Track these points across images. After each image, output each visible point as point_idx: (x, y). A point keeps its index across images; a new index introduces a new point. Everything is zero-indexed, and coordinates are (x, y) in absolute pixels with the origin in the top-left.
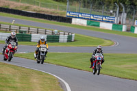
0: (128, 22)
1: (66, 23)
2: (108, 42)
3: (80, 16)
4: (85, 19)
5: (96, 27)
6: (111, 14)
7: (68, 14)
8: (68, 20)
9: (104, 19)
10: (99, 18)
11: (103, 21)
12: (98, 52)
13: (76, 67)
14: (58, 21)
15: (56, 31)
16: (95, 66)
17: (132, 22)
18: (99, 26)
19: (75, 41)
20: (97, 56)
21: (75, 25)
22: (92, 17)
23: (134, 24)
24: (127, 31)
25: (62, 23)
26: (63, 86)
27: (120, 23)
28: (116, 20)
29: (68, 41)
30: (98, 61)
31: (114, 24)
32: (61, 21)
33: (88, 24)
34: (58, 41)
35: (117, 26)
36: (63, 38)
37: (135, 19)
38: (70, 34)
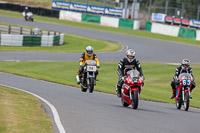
0: (142, 16)
1: (51, 19)
2: (113, 46)
3: (71, 7)
4: (78, 11)
5: (95, 24)
6: (117, 5)
7: (54, 5)
8: (54, 13)
9: (107, 12)
10: (100, 10)
11: (105, 15)
12: (184, 71)
13: (65, 82)
14: (39, 14)
15: (36, 30)
16: (180, 96)
17: (147, 16)
18: (98, 22)
19: (64, 44)
20: (183, 77)
21: (65, 21)
22: (89, 9)
23: (150, 18)
24: (141, 29)
25: (44, 18)
26: (47, 110)
27: (130, 17)
28: (124, 13)
29: (54, 44)
30: (185, 87)
31: (121, 20)
32: (43, 15)
33: (83, 19)
34: (40, 44)
35: (126, 22)
36: (47, 39)
37: (152, 11)
38: (57, 34)
